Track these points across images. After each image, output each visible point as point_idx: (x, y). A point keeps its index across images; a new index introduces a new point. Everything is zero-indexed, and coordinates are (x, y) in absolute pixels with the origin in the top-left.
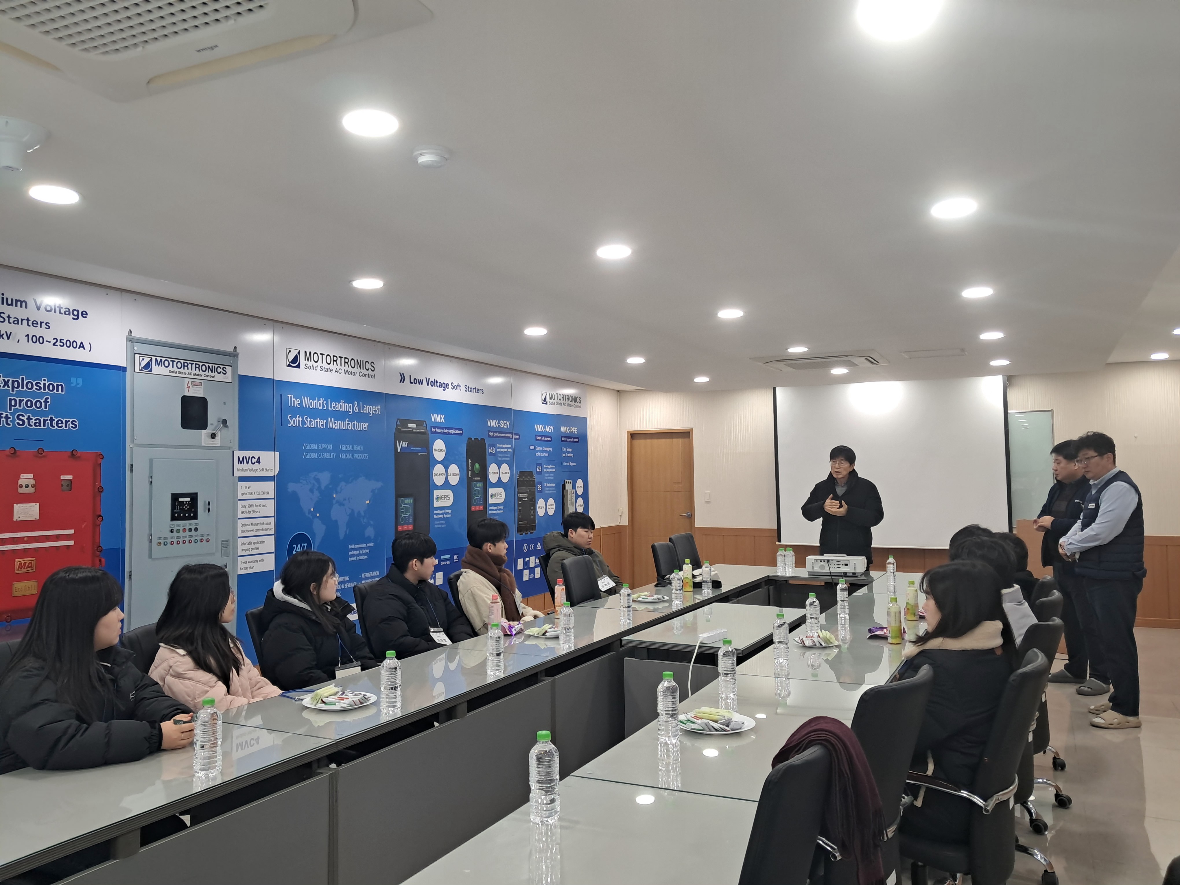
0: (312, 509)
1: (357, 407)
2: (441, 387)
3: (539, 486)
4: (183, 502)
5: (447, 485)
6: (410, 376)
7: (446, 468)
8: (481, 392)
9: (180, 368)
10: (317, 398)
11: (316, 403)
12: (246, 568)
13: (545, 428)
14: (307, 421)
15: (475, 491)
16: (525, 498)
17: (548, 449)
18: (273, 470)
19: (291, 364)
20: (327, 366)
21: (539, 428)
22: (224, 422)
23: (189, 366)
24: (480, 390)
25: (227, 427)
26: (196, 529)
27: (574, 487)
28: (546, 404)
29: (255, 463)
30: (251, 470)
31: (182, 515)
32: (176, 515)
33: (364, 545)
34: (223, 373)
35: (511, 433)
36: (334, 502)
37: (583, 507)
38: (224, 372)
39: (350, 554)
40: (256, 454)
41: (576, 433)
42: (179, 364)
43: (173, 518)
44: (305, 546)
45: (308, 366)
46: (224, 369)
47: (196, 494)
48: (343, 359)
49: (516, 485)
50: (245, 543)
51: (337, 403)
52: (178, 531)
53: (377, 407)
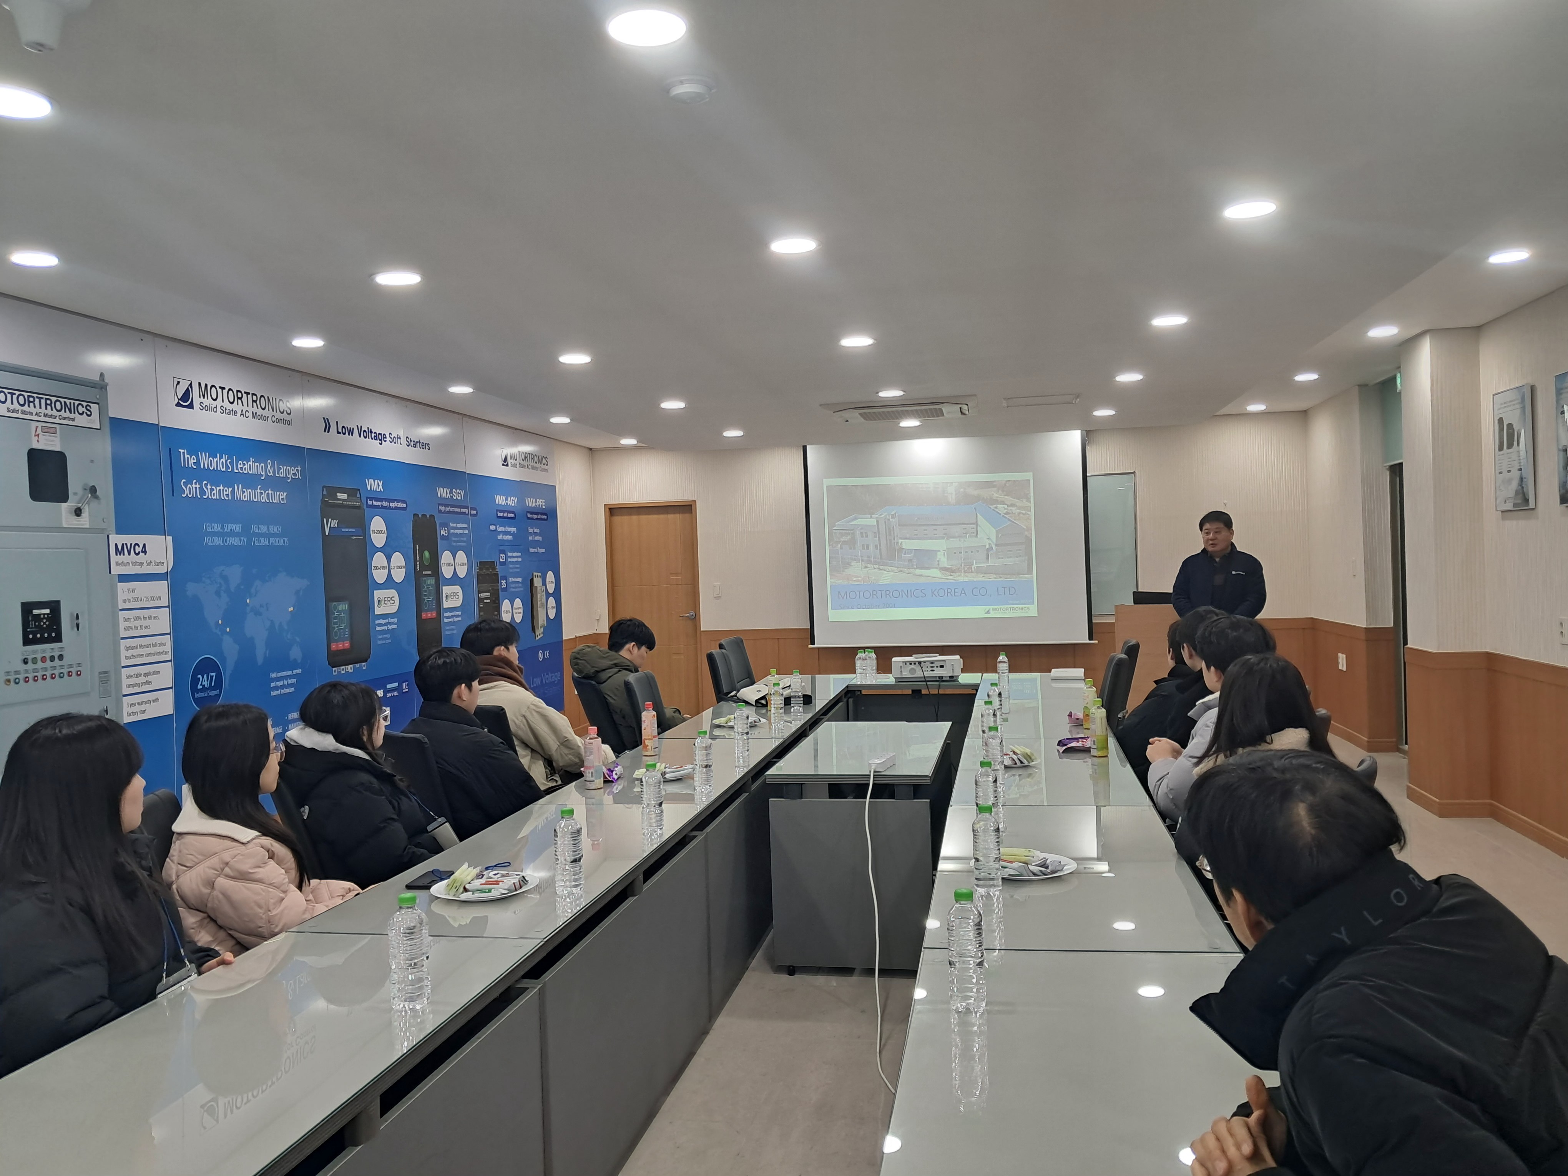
0: (220, 622)
1: (271, 468)
2: (377, 439)
3: (504, 582)
4: (40, 615)
5: (389, 582)
6: (337, 422)
7: (389, 558)
8: (427, 447)
9: (23, 405)
10: (218, 455)
11: (217, 461)
12: (135, 713)
13: (507, 499)
14: (207, 489)
15: (425, 591)
16: (487, 599)
17: (513, 530)
18: (165, 564)
19: (180, 402)
20: (230, 407)
21: (500, 500)
22: (93, 490)
23: (36, 402)
24: (426, 444)
25: (97, 498)
26: (61, 657)
27: (544, 583)
28: (507, 465)
29: (139, 553)
30: (135, 564)
31: (39, 636)
32: (31, 636)
33: (290, 673)
34: (86, 413)
35: (467, 507)
36: (248, 609)
37: (555, 610)
38: (89, 413)
39: (272, 686)
40: (140, 539)
41: (544, 507)
42: (21, 398)
43: (27, 642)
44: (213, 676)
45: (204, 406)
46: (88, 408)
47: (58, 602)
48: (250, 396)
49: (475, 580)
50: (132, 676)
51: (244, 462)
52: (35, 661)
53: (296, 468)
